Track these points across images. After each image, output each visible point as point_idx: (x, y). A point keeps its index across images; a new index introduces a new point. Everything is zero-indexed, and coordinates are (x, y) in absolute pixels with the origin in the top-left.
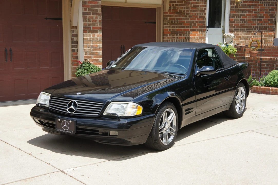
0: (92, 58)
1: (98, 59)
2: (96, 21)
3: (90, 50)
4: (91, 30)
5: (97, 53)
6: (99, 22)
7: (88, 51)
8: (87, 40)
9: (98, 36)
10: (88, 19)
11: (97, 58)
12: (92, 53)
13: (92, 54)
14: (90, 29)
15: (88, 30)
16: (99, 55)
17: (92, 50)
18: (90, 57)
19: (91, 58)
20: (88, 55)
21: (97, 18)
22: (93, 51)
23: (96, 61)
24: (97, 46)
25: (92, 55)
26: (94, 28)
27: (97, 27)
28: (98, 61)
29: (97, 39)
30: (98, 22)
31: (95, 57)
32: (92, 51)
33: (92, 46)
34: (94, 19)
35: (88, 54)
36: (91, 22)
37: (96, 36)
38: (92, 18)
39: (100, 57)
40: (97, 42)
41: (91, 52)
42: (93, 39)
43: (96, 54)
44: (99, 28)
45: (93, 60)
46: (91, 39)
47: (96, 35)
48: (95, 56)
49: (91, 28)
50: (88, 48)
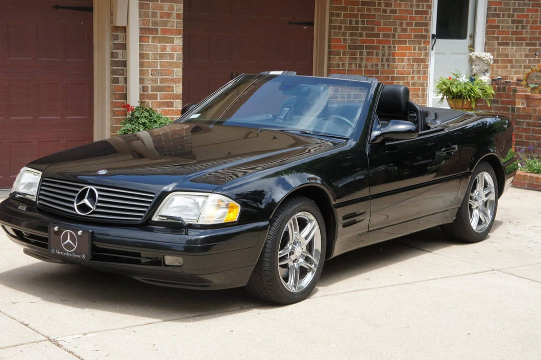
0: (159, 99)
1: (172, 103)
2: (169, 15)
3: (155, 81)
4: (159, 36)
5: (170, 88)
6: (177, 18)
7: (149, 83)
8: (149, 59)
9: (173, 49)
10: (151, 10)
11: (170, 99)
12: (160, 89)
13: (160, 91)
14: (156, 33)
15: (151, 36)
16: (175, 92)
17: (158, 80)
18: (155, 97)
19: (157, 99)
20: (150, 93)
21: (171, 8)
22: (161, 83)
23: (168, 107)
24: (170, 72)
25: (159, 93)
26: (164, 31)
27: (172, 29)
28: (172, 106)
29: (172, 56)
30: (175, 18)
31: (166, 97)
32: (159, 84)
33: (160, 73)
34: (166, 10)
35: (150, 90)
36: (159, 18)
37: (168, 51)
38: (161, 8)
39: (178, 98)
40: (170, 64)
41: (157, 86)
42: (162, 56)
43: (168, 91)
44: (177, 32)
45: (160, 105)
46: (158, 57)
47: (169, 47)
48: (165, 94)
49: (158, 32)
50: (151, 77)
